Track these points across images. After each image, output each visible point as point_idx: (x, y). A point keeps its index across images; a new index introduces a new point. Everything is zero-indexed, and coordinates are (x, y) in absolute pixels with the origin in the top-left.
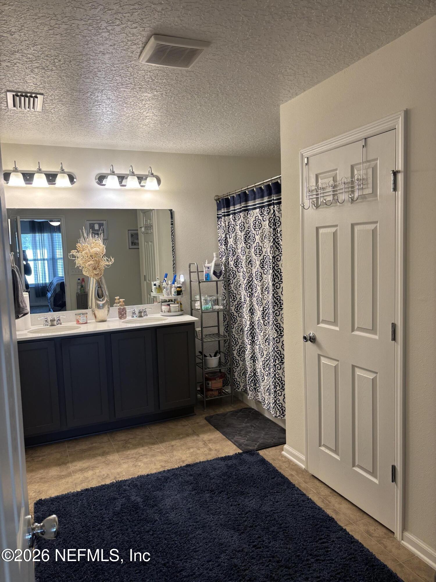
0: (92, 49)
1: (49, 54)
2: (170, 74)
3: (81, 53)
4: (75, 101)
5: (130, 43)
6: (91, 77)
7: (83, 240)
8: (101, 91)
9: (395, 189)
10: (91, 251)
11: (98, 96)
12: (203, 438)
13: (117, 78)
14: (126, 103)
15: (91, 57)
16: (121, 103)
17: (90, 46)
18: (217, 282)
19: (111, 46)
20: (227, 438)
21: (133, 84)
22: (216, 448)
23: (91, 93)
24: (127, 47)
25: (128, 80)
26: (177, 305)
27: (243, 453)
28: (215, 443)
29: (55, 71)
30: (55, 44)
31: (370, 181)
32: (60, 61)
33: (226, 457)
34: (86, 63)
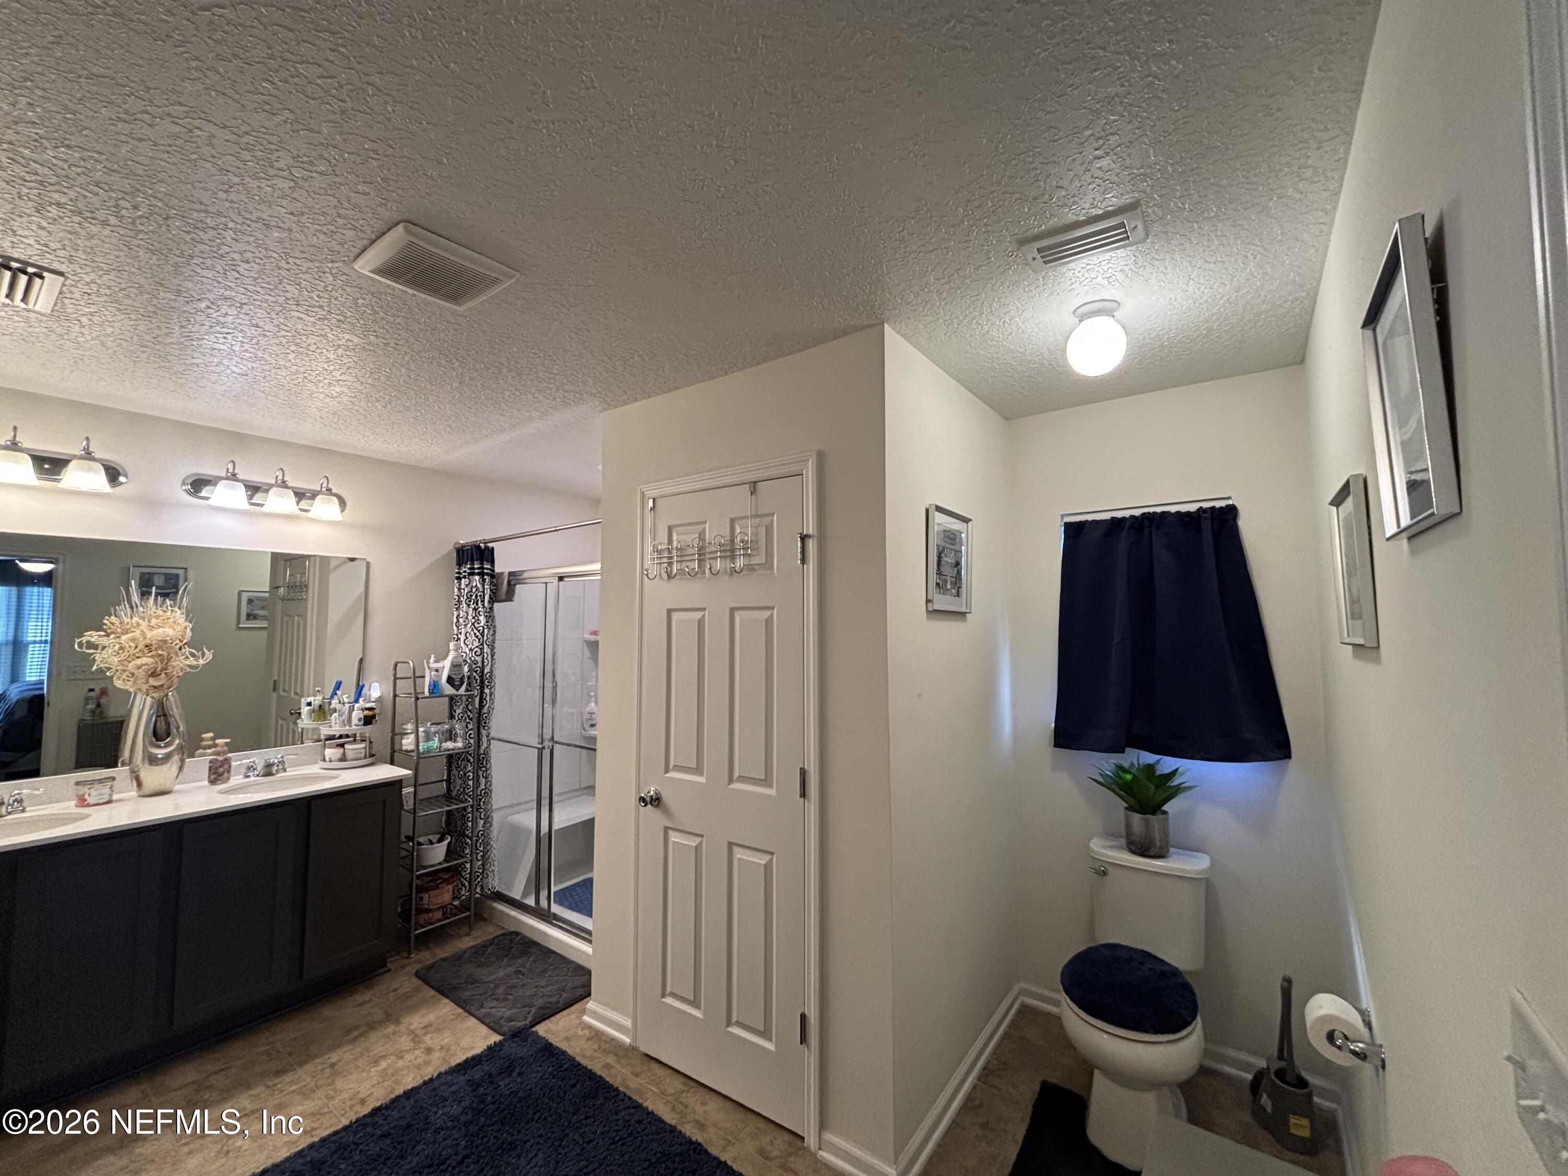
0: (236, 206)
1: (107, 180)
2: (416, 310)
3: (203, 207)
4: (159, 312)
5: (341, 221)
6: (219, 268)
7: (128, 609)
8: (238, 305)
9: (803, 561)
10: (149, 634)
11: (226, 314)
12: (411, 1024)
13: (288, 288)
14: (297, 344)
15: (231, 225)
16: (284, 340)
17: (232, 196)
18: (452, 698)
19: (292, 214)
20: (466, 1011)
21: (326, 309)
22: (442, 1043)
23: (209, 304)
24: (332, 228)
25: (316, 298)
26: (363, 745)
27: (505, 1040)
28: (438, 1031)
29: (113, 229)
30: (130, 163)
31: (762, 545)
32: (135, 207)
33: (467, 1061)
34: (211, 233)
